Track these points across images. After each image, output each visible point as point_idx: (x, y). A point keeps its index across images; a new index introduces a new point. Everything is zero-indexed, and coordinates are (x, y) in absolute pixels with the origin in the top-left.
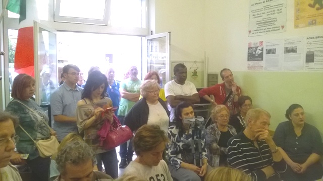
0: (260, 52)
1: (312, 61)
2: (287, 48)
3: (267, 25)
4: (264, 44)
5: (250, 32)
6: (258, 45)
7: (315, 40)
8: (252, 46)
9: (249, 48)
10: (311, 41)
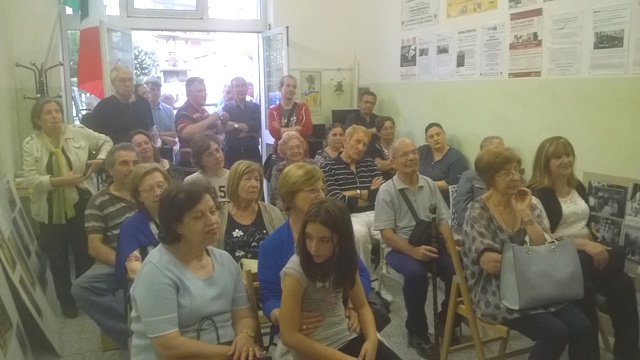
0: (413, 53)
1: (463, 65)
2: (439, 47)
3: (419, 14)
4: (418, 42)
5: (403, 23)
6: (411, 43)
7: (466, 34)
8: (406, 44)
9: (402, 48)
10: (462, 35)
